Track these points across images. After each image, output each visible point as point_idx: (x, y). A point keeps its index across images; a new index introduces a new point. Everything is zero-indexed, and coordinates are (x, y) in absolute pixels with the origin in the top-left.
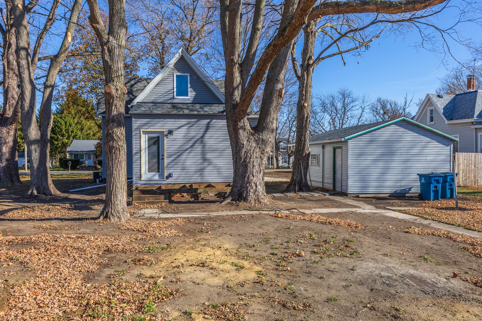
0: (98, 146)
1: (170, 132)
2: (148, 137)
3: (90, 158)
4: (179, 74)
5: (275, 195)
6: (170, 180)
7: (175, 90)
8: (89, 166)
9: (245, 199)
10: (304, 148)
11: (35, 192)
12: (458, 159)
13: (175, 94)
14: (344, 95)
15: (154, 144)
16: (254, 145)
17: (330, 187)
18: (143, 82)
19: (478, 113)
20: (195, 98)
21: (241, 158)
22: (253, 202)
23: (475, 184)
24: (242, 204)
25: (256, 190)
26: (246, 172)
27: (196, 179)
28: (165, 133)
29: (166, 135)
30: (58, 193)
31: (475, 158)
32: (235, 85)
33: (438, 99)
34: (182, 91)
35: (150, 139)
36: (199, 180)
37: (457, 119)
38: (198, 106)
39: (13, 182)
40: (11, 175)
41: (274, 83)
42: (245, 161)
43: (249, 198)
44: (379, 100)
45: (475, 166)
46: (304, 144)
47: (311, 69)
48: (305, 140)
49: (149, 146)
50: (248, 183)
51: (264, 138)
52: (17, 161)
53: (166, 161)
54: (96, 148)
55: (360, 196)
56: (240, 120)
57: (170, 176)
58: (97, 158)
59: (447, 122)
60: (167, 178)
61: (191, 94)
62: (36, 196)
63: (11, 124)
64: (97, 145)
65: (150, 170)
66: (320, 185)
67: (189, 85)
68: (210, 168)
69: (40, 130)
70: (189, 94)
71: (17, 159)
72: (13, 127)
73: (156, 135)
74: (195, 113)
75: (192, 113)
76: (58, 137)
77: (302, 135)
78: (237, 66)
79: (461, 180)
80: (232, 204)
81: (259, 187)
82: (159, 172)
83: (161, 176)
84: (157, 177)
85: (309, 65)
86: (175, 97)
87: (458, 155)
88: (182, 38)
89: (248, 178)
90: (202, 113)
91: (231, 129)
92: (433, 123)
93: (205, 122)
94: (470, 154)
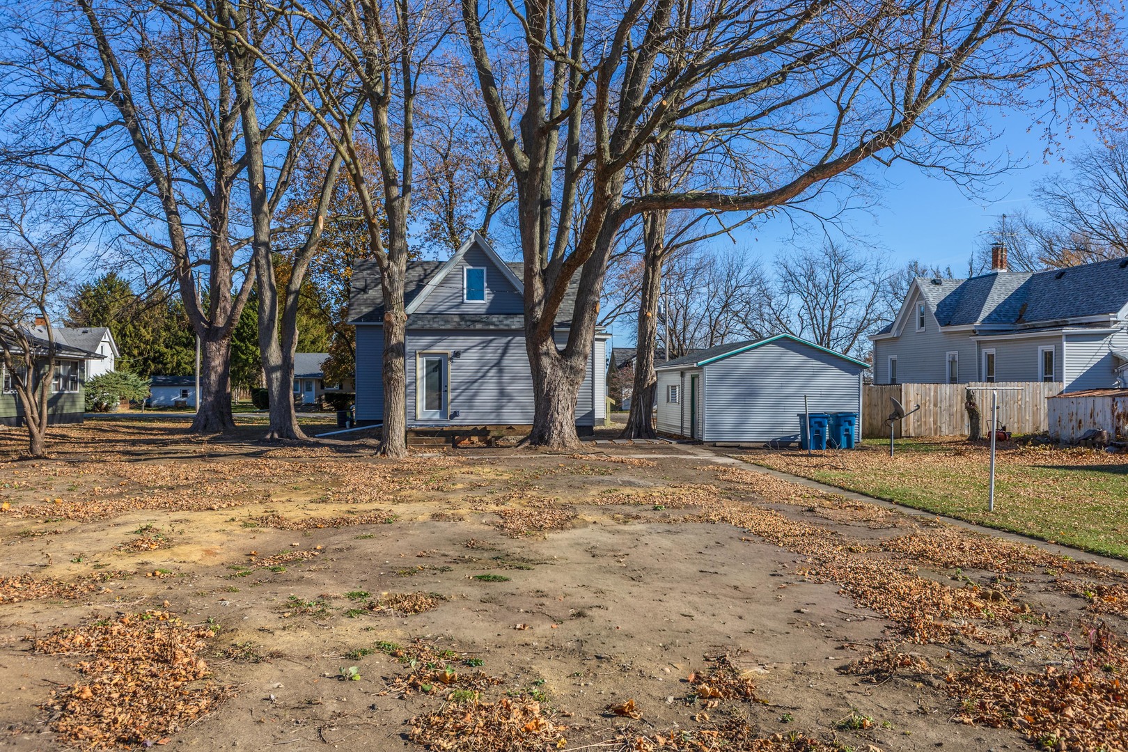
0: (326, 365)
1: (457, 354)
2: (427, 361)
3: (309, 389)
4: (471, 267)
5: (598, 442)
6: (456, 421)
7: (465, 291)
8: (308, 405)
9: (547, 443)
10: (646, 376)
11: (276, 436)
12: (906, 394)
13: (465, 296)
14: (836, 257)
15: (434, 370)
16: (561, 374)
17: (687, 432)
18: (417, 269)
19: (987, 314)
20: (492, 302)
21: (543, 390)
22: (556, 446)
23: (936, 434)
24: (542, 448)
25: (561, 432)
26: (549, 408)
27: (491, 420)
28: (450, 356)
29: (451, 359)
30: (304, 436)
31: (936, 392)
32: (536, 300)
33: (932, 286)
34: (474, 293)
35: (429, 363)
36: (494, 422)
37: (956, 324)
38: (495, 319)
39: (224, 424)
40: (221, 413)
41: (587, 295)
42: (548, 394)
43: (552, 442)
44: (913, 266)
45: (935, 405)
46: (646, 371)
47: (659, 263)
48: (648, 366)
49: (427, 375)
50: (551, 422)
51: (574, 364)
52: (230, 394)
53: (450, 396)
54: (323, 369)
55: (718, 444)
56: (542, 343)
57: (455, 414)
58: (322, 387)
59: (940, 329)
60: (452, 417)
61: (488, 296)
62: (278, 440)
63: (224, 337)
64: (325, 363)
65: (429, 407)
66: (678, 431)
67: (485, 284)
68: (510, 406)
69: (282, 350)
70: (485, 297)
71: (229, 390)
72: (225, 342)
73: (437, 359)
74: (492, 327)
75: (486, 328)
76: (247, 348)
77: (644, 358)
78: (537, 277)
79: (911, 427)
80: (531, 448)
81: (565, 427)
82: (440, 408)
83: (444, 414)
84: (437, 417)
85: (655, 258)
86: (466, 301)
87: (906, 387)
88: (485, 175)
89: (552, 416)
90: (502, 327)
91: (531, 353)
92: (923, 329)
93: (505, 340)
94: (927, 386)
